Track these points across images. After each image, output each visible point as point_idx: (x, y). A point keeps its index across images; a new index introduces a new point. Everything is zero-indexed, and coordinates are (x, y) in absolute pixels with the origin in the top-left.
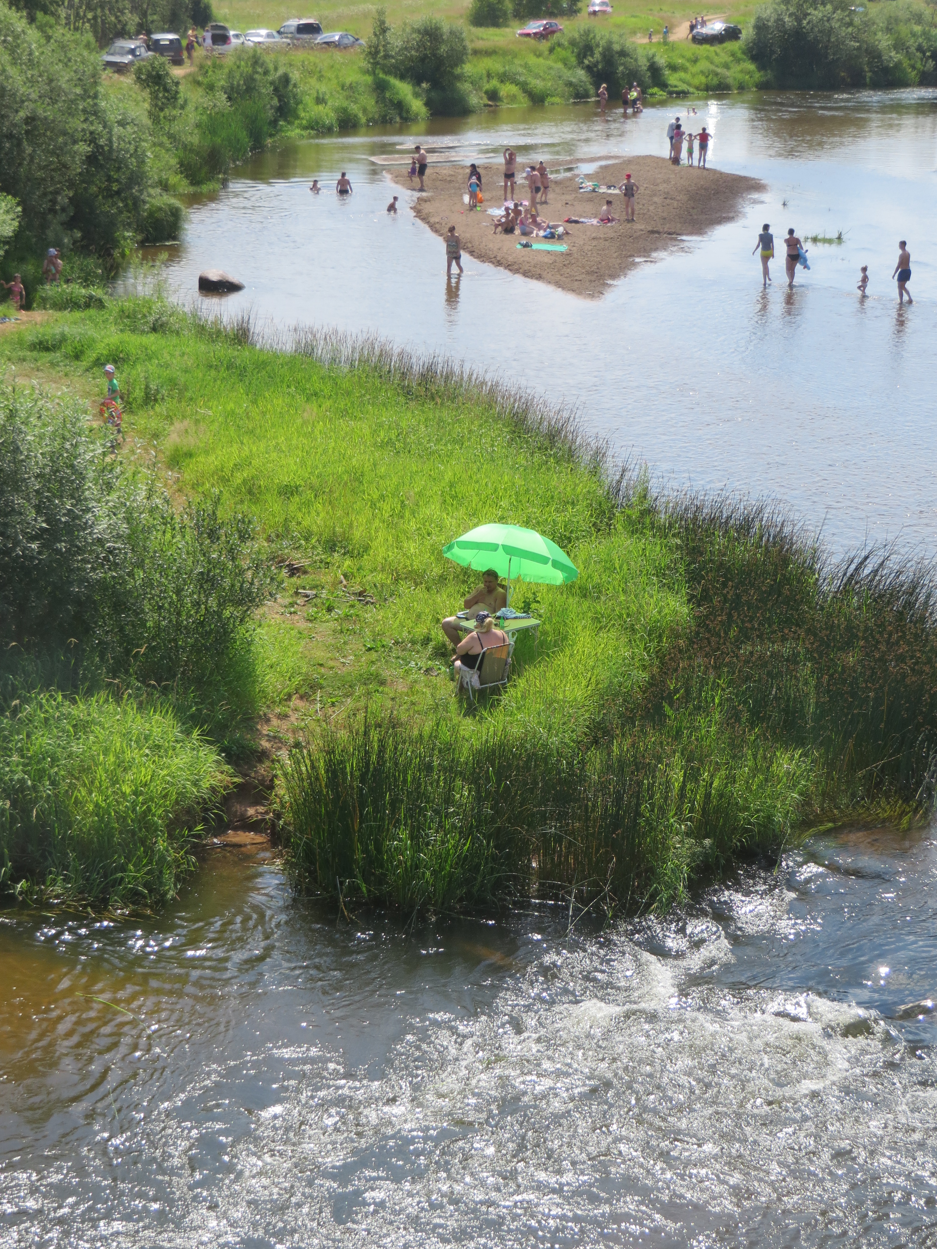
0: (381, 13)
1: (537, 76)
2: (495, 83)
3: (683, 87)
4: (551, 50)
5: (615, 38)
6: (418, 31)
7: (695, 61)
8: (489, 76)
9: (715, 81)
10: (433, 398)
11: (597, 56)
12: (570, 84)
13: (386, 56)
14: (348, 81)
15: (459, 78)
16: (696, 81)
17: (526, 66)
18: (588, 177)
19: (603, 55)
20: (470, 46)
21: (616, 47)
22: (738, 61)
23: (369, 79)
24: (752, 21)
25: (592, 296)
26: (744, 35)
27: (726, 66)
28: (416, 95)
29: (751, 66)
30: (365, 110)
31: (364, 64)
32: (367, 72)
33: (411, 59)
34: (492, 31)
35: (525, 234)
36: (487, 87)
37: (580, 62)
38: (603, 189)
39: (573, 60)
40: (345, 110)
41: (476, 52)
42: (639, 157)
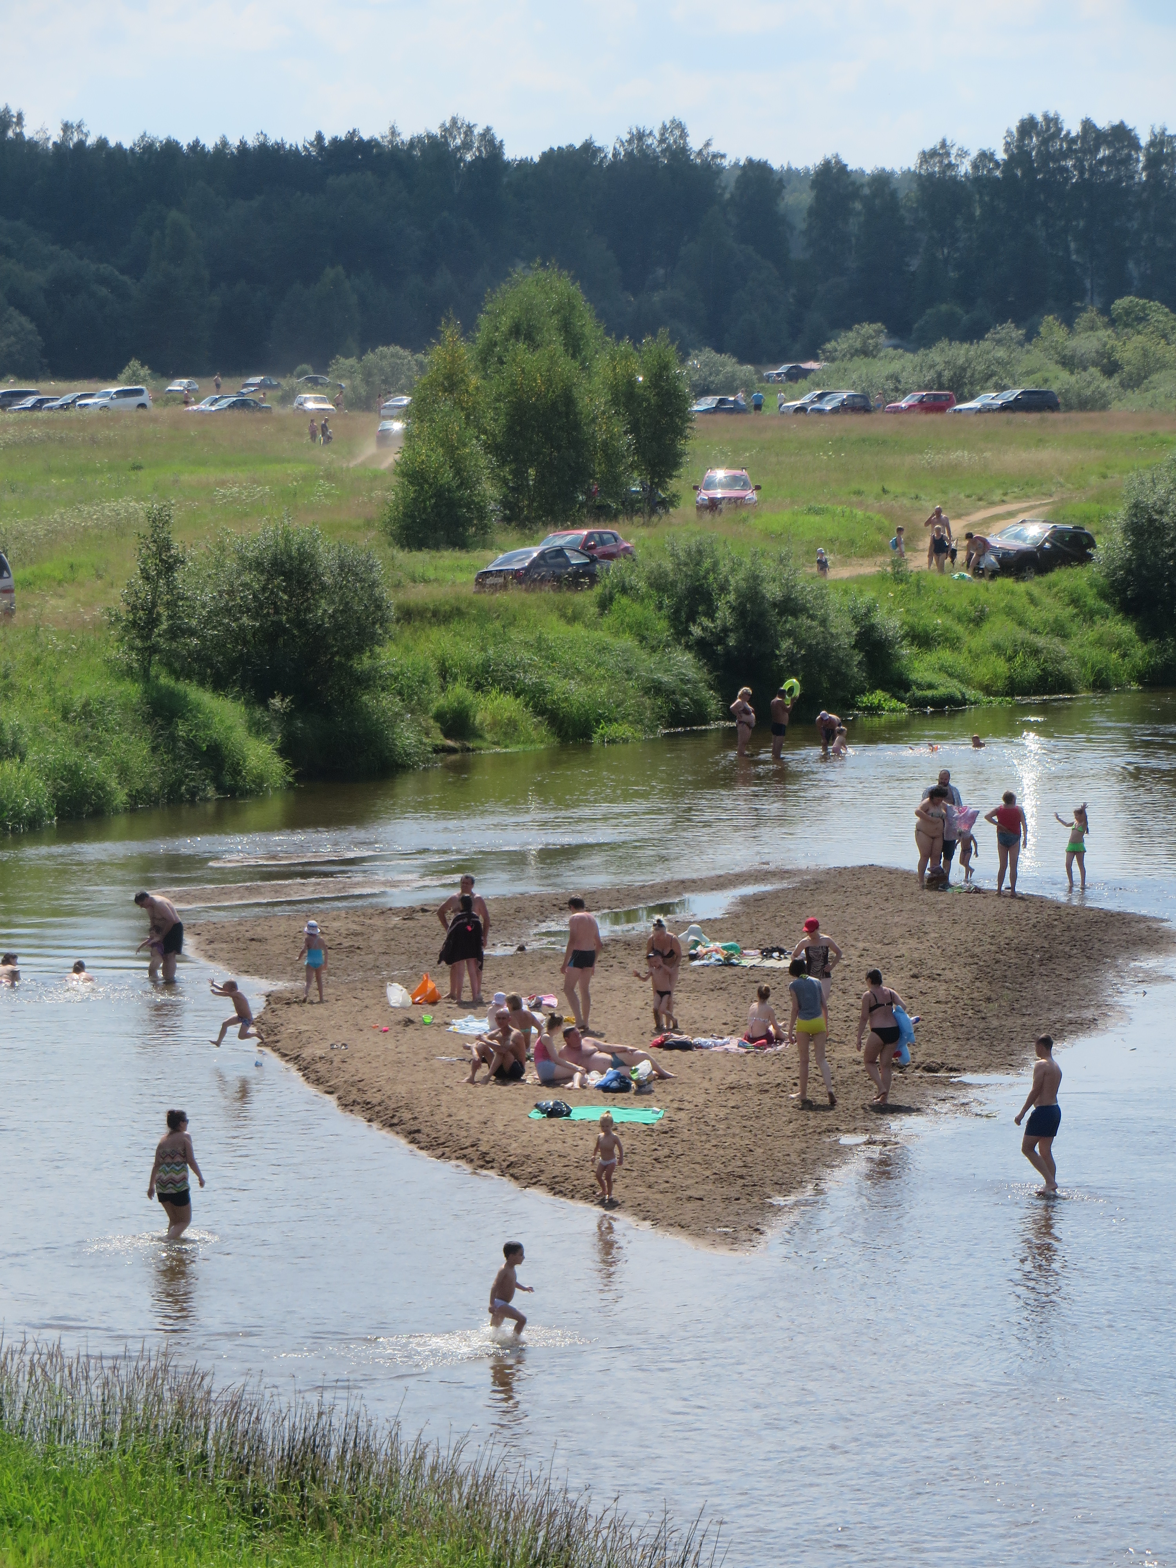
0: (158, 521)
1: (570, 672)
2: (459, 691)
3: (949, 687)
4: (605, 604)
5: (767, 567)
6: (257, 565)
7: (978, 620)
8: (445, 673)
9: (1032, 670)
10: (320, 1523)
11: (724, 615)
12: (656, 689)
13: (175, 633)
14: (79, 697)
15: (366, 681)
16: (983, 672)
17: (540, 646)
18: (711, 926)
19: (740, 611)
20: (392, 599)
21: (772, 591)
22: (1090, 616)
23: (133, 690)
24: (1121, 513)
25: (732, 1240)
26: (1100, 551)
27: (1060, 631)
28: (257, 729)
29: (1125, 630)
30: (124, 772)
31: (118, 653)
32: (129, 673)
33: (239, 636)
34: (449, 557)
35: (550, 1082)
36: (440, 701)
37: (681, 632)
38: (751, 959)
39: (662, 627)
40: (72, 773)
41: (408, 614)
42: (841, 871)
